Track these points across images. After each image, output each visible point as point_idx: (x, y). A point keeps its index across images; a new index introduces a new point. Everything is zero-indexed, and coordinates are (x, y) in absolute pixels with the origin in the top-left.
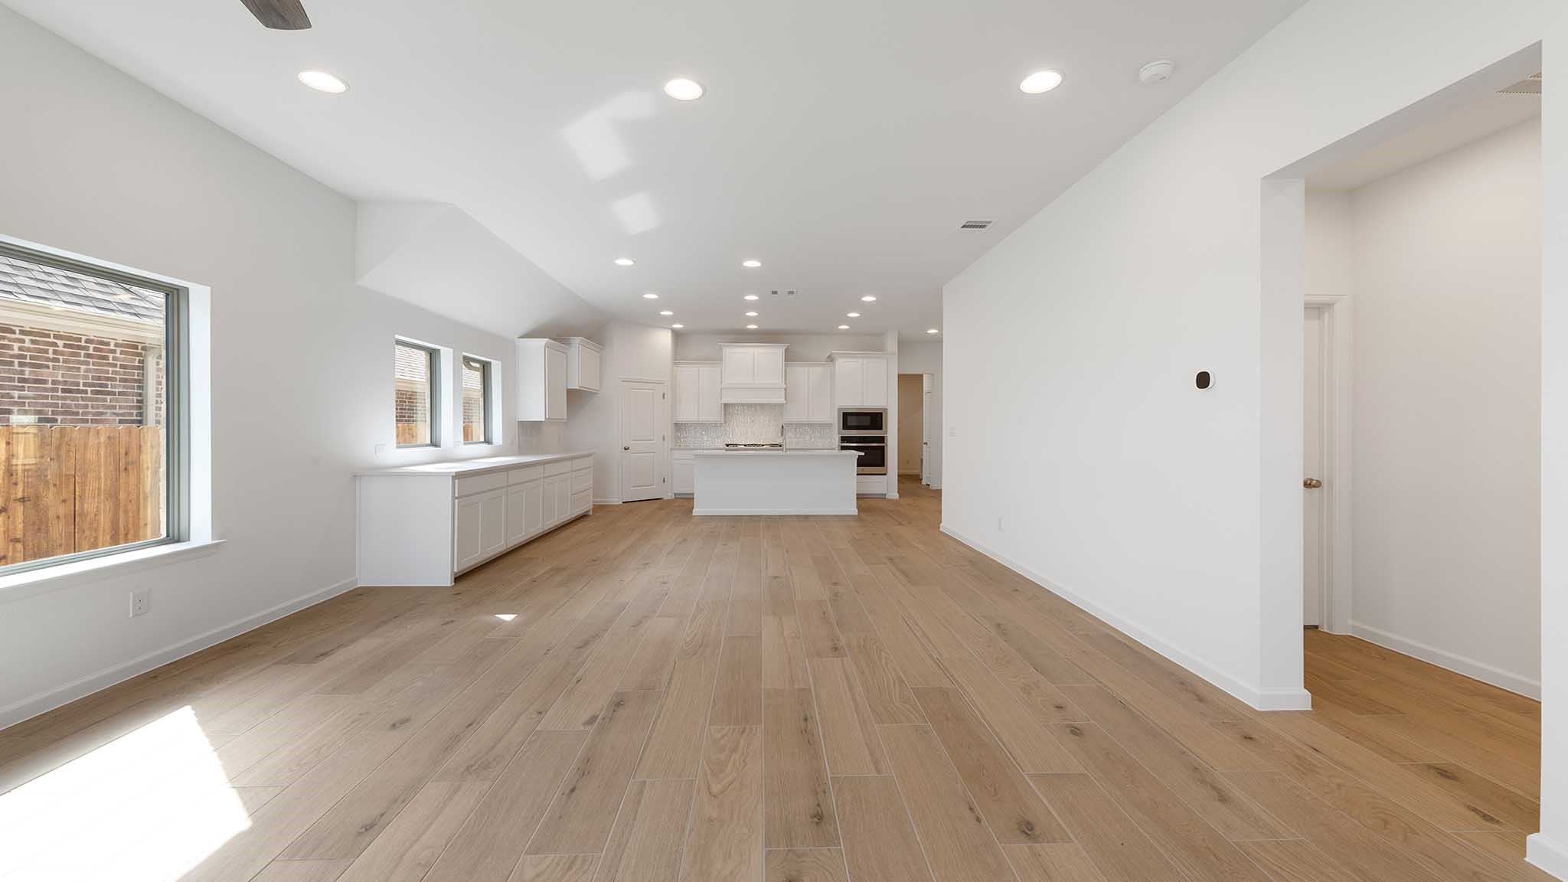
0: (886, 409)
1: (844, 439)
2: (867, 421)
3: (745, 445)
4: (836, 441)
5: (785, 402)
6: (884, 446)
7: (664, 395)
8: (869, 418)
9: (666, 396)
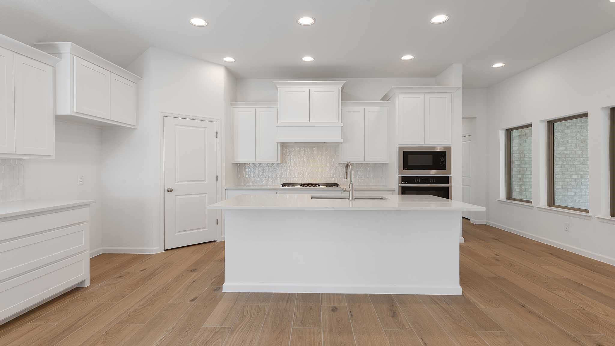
0: (450, 148)
1: (404, 180)
2: (429, 160)
3: (301, 185)
4: (395, 182)
5: (342, 141)
6: (448, 187)
7: (217, 133)
8: (431, 157)
9: (219, 135)
